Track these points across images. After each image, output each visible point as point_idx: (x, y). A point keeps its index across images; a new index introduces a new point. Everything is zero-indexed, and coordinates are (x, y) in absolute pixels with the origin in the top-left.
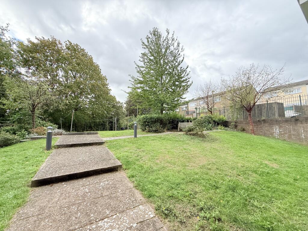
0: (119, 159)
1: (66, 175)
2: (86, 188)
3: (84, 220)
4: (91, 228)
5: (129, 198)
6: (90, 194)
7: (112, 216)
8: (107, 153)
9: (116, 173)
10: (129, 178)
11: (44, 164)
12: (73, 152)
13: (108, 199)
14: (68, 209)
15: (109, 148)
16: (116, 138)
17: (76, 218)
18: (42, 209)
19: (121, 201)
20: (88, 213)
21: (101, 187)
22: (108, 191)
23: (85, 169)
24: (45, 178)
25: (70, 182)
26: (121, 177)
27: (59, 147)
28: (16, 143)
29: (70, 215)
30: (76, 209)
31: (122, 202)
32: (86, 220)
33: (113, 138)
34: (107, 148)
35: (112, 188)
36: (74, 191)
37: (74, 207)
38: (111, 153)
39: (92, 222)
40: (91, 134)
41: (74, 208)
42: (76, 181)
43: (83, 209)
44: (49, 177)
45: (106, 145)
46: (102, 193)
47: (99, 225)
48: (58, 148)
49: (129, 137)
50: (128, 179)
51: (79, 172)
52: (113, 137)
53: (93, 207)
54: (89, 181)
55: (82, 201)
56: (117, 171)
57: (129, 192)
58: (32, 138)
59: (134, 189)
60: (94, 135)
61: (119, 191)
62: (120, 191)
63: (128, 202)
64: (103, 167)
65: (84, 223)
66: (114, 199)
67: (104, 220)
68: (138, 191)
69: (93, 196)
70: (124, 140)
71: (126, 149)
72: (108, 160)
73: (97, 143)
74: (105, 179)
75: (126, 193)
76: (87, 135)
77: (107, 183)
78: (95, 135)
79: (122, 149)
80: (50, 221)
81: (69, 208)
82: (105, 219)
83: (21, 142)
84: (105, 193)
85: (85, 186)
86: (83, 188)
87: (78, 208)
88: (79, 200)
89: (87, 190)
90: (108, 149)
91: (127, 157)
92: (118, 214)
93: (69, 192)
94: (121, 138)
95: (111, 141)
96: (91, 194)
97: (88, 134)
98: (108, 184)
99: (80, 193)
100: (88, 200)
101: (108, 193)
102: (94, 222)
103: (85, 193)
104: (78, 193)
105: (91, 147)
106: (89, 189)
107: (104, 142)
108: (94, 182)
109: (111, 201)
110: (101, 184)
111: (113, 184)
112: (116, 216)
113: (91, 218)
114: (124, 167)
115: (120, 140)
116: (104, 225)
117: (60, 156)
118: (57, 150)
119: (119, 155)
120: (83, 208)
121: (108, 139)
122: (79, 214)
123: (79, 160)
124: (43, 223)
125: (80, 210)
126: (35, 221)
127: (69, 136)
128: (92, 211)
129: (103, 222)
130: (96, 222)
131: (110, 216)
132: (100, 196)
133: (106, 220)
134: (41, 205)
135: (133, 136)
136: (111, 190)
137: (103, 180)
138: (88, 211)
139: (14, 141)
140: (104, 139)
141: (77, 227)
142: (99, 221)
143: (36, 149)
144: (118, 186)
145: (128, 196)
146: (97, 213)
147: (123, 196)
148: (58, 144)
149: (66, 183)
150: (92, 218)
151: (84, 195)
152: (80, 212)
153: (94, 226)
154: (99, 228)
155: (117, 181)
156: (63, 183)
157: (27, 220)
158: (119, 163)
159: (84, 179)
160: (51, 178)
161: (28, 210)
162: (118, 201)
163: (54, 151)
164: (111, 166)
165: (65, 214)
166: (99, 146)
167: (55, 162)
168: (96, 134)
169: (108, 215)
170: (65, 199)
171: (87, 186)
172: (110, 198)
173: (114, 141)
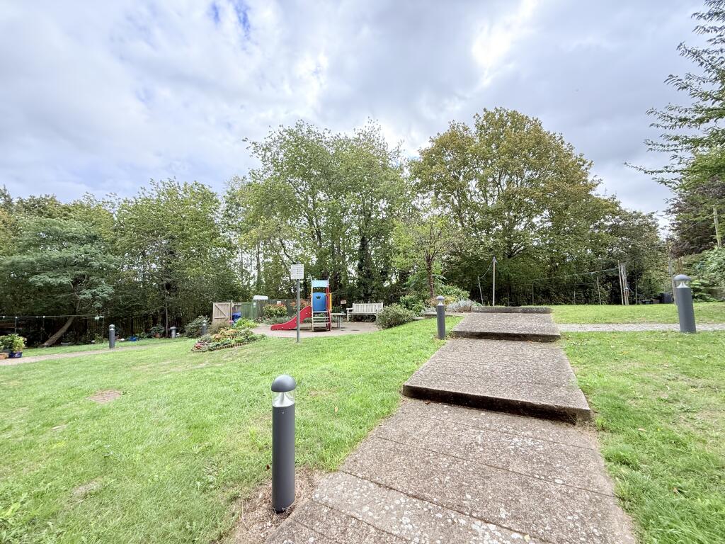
0: (586, 391)
1: (449, 392)
2: (480, 433)
3: (451, 497)
4: (455, 521)
5: (581, 518)
6: (482, 449)
7: (510, 529)
8: (559, 366)
9: (569, 430)
10: (608, 460)
11: (427, 362)
12: (480, 349)
13: (516, 483)
14: (435, 458)
15: (568, 354)
16: (603, 328)
17: (441, 482)
18: (404, 436)
19: (549, 510)
20: (463, 488)
21: (513, 447)
22: (526, 466)
23: (485, 392)
24: (420, 386)
25: (456, 407)
26: (582, 445)
27: (459, 334)
28: (408, 321)
29: (434, 470)
30: (446, 466)
31: (555, 514)
32: (453, 498)
33: (590, 328)
34: (563, 352)
35: (539, 461)
36: (456, 428)
37: (445, 459)
38: (570, 367)
39: (464, 510)
40: (531, 311)
41: (444, 462)
42: (468, 410)
43: (459, 473)
44: (424, 386)
45: (562, 343)
46: (508, 463)
47: (473, 526)
48: (458, 337)
49: (661, 327)
50: (603, 462)
51: (472, 394)
52: (595, 323)
53: (478, 482)
54: (491, 422)
55: (461, 456)
56: (574, 424)
57: (591, 501)
58: (426, 315)
59: (611, 502)
60: (539, 315)
61: (556, 481)
62: (562, 482)
63: (572, 525)
64: (529, 401)
65: (449, 501)
66: (534, 492)
67: (488, 525)
68: (625, 516)
69: (486, 456)
70: (632, 339)
71: (627, 366)
72: (552, 386)
73: (538, 336)
74: (530, 433)
75: (579, 497)
76: (521, 315)
77: (530, 442)
78: (543, 315)
79: (611, 365)
80: (406, 461)
81: (437, 455)
82: (490, 523)
83: (414, 320)
84: (517, 466)
85: (479, 428)
86: (474, 432)
87: (450, 465)
88: (458, 450)
89: (480, 439)
90: (565, 357)
91: (622, 392)
92: (527, 537)
93: (448, 428)
94: (621, 328)
95: (579, 336)
96: (484, 452)
97: (525, 312)
98: (533, 448)
99: (465, 439)
100: (474, 460)
101: (521, 470)
102: (466, 513)
103: (474, 444)
104: (462, 435)
105: (522, 343)
106: (484, 439)
107: (558, 337)
108: (499, 428)
109: (522, 494)
110: (516, 440)
111: (546, 453)
112: (521, 537)
113: (464, 500)
114: (598, 419)
115: (612, 335)
116: (484, 535)
117: (456, 353)
118: (454, 340)
119: (592, 380)
120: (459, 471)
121: (575, 328)
122: (448, 478)
123: (484, 369)
124: (397, 460)
125: (453, 471)
126: (391, 450)
127: (483, 314)
128: (472, 488)
129: (482, 527)
130: (471, 515)
131: (504, 525)
132: (500, 466)
133: (492, 527)
134: (405, 429)
135: (677, 327)
136: (535, 466)
137: (523, 433)
138: (464, 483)
139: (405, 319)
140: (561, 329)
141: (435, 500)
142: (478, 518)
143: (426, 334)
144: (558, 465)
145: (579, 511)
146: (480, 501)
147: (562, 501)
148: (457, 330)
149: (449, 407)
150: (464, 502)
151: (470, 448)
152: (451, 476)
153: (463, 522)
154: (470, 533)
155: (562, 451)
156: (445, 406)
157: (384, 443)
158: (581, 403)
159: (483, 414)
160: (427, 390)
161: (390, 428)
162: (542, 505)
163: (449, 342)
164: (551, 404)
165: (428, 462)
166: (543, 345)
167: (443, 362)
168: (545, 312)
169: (501, 519)
170: (438, 437)
171: (482, 429)
172: (525, 484)
173: (591, 335)
